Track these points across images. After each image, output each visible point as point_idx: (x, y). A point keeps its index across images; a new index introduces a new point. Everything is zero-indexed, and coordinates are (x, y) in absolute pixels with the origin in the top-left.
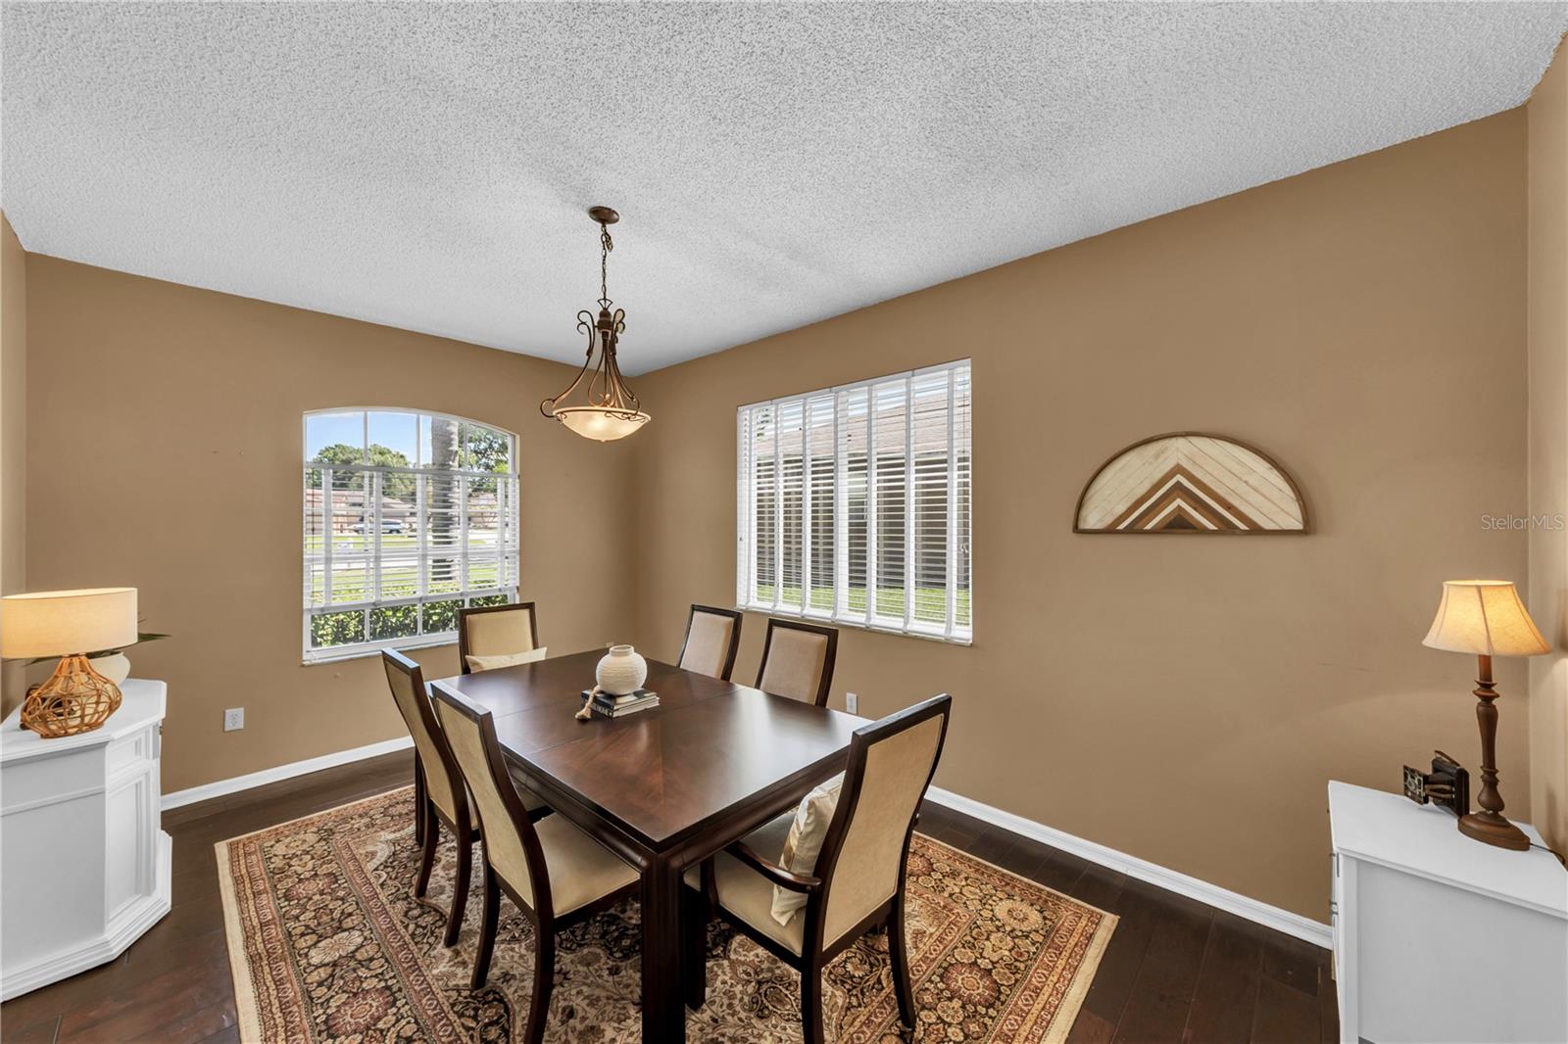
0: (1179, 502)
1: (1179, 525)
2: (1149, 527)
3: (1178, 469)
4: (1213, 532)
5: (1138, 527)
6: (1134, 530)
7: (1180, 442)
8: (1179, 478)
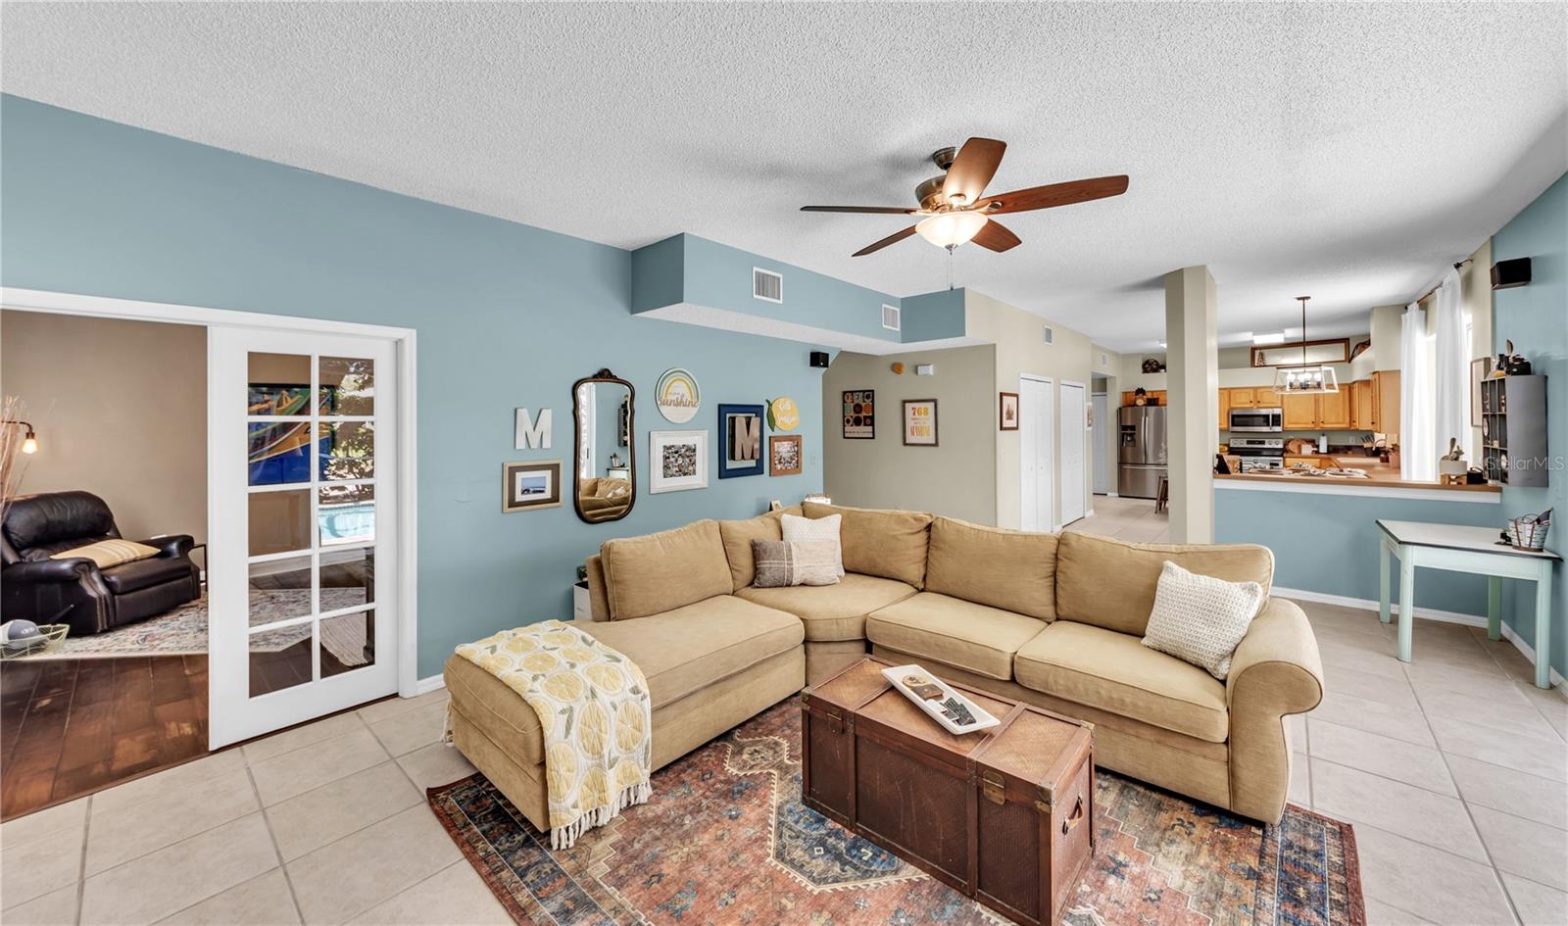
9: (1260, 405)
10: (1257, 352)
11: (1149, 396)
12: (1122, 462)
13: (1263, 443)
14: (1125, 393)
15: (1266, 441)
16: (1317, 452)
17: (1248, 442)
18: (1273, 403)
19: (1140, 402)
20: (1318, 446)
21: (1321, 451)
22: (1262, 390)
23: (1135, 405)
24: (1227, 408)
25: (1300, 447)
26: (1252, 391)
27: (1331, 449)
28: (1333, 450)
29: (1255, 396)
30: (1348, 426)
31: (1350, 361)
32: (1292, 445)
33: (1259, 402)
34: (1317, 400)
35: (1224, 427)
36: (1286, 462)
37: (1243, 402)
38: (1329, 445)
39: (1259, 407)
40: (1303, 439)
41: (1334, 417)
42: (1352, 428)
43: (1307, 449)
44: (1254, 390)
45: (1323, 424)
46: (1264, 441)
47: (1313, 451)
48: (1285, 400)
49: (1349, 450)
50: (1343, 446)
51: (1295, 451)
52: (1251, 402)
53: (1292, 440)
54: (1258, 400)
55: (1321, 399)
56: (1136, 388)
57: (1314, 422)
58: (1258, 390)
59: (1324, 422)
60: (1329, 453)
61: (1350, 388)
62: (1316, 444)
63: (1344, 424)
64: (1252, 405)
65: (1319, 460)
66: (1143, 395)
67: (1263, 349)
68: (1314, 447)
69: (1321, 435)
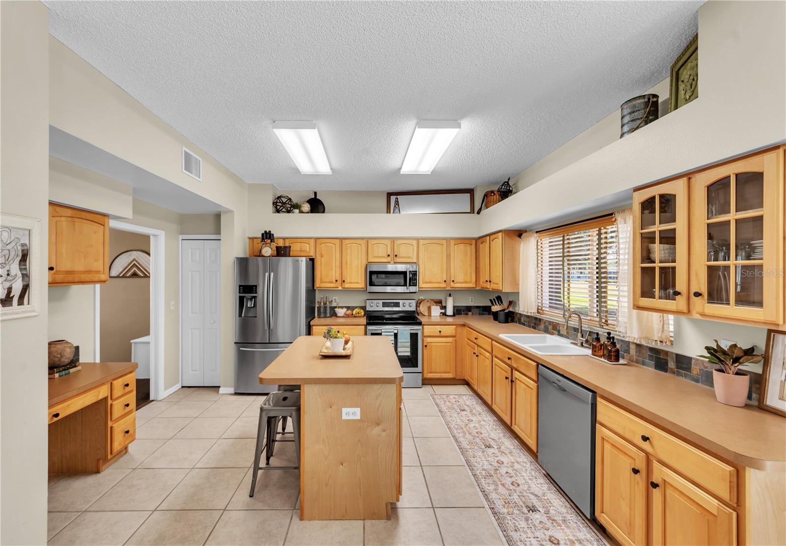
0: (135, 269)
1: (135, 275)
2: (128, 275)
3: (134, 260)
4: (142, 277)
5: (125, 275)
6: (124, 277)
7: (135, 252)
8: (135, 262)
9: (397, 260)
10: (393, 198)
11: (281, 243)
13: (397, 305)
14: (252, 239)
15: (401, 302)
16: (444, 314)
17: (384, 305)
18: (409, 257)
19: (267, 251)
20: (444, 308)
21: (448, 313)
22: (399, 242)
23: (260, 255)
24: (364, 263)
25: (429, 308)
26: (388, 242)
27: (457, 310)
28: (458, 311)
29: (393, 249)
30: (474, 286)
31: (478, 213)
32: (423, 306)
33: (396, 256)
34: (448, 256)
35: (360, 287)
36: (425, 331)
37: (380, 255)
38: (454, 307)
39: (395, 263)
40: (432, 300)
41: (462, 277)
42: (477, 288)
43: (436, 311)
44: (391, 241)
45: (452, 283)
46: (399, 303)
47: (441, 313)
48: (420, 255)
49: (470, 311)
50: (470, 307)
51: (426, 313)
52: (389, 255)
53: (422, 301)
54: (395, 254)
55: (452, 255)
56: (264, 232)
57: (445, 281)
58: (395, 242)
59: (453, 281)
60: (454, 315)
61: (478, 242)
62: (444, 305)
63: (470, 282)
64: (389, 259)
65: (455, 326)
66: (271, 242)
67: (397, 195)
68: (441, 309)
69: (450, 296)
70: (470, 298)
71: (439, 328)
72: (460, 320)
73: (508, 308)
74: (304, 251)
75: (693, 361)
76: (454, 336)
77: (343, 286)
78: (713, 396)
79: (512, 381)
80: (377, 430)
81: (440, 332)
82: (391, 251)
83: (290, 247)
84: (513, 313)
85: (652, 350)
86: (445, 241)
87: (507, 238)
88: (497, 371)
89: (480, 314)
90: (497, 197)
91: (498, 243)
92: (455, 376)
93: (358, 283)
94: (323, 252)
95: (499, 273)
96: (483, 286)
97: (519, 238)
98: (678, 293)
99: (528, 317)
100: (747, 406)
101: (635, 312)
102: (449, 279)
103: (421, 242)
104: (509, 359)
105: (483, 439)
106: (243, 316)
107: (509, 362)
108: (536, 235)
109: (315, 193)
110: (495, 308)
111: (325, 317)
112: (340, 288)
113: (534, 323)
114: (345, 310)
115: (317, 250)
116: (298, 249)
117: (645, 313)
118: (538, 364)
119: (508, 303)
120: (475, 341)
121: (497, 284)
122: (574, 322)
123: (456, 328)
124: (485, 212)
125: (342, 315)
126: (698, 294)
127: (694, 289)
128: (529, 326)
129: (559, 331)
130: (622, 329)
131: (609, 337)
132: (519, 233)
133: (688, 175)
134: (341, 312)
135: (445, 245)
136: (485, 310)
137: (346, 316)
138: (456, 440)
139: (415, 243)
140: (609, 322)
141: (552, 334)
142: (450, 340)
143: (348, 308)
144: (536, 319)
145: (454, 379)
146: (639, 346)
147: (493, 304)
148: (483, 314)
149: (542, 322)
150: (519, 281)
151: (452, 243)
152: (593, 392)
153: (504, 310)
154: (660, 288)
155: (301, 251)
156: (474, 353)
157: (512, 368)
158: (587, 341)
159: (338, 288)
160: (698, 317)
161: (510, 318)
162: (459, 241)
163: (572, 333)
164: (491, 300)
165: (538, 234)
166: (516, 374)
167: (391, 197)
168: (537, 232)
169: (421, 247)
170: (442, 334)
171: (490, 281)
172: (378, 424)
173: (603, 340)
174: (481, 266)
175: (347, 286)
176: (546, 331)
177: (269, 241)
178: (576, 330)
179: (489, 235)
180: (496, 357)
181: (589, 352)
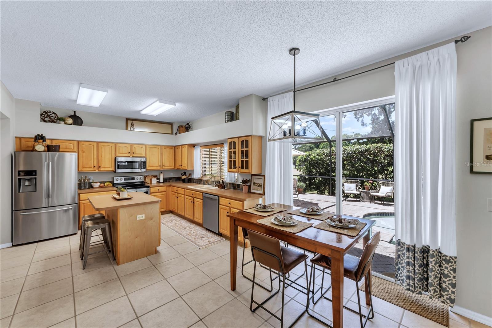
9: (134, 155)
11: (48, 142)
12: (15, 209)
13: (133, 179)
14: (19, 139)
17: (126, 179)
18: (141, 154)
19: (40, 147)
20: (159, 179)
21: (160, 182)
22: (135, 146)
23: (33, 150)
24: (114, 156)
25: (151, 180)
26: (129, 146)
28: (165, 180)
29: (132, 149)
30: (174, 168)
31: (176, 134)
32: (147, 179)
33: (134, 153)
34: (162, 154)
35: (111, 170)
36: (151, 190)
37: (124, 152)
38: (164, 178)
39: (133, 157)
40: (152, 175)
41: (168, 163)
42: (175, 169)
43: (154, 181)
44: (131, 145)
45: (163, 167)
46: (134, 178)
47: (157, 182)
48: (147, 153)
49: (171, 180)
50: (171, 178)
51: (149, 183)
52: (129, 153)
53: (147, 176)
54: (133, 152)
55: (163, 153)
56: (37, 135)
57: (160, 166)
58: (133, 146)
59: (164, 166)
60: (164, 182)
61: (175, 148)
62: (158, 177)
63: (172, 166)
64: (129, 155)
65: (166, 187)
66: (43, 141)
67: (132, 120)
68: (157, 180)
69: (162, 173)
70: (171, 173)
71: (158, 188)
72: (168, 184)
73: (188, 177)
74: (69, 148)
75: (240, 185)
76: (165, 191)
77: (99, 170)
78: (243, 192)
79: (193, 202)
80: (151, 222)
81: (159, 190)
82: (130, 150)
83: (59, 146)
84: (191, 179)
85: (232, 184)
86: (160, 147)
87: (189, 147)
88: (187, 201)
89: (176, 181)
90: (184, 129)
91: (185, 149)
92: (166, 210)
93: (109, 168)
94: (84, 149)
95: (186, 162)
96: (178, 168)
97: (194, 148)
98: (236, 167)
99: (197, 179)
100: (248, 193)
101: (228, 173)
102: (162, 165)
103: (148, 146)
104: (192, 194)
105: (183, 227)
106: (21, 191)
107: (192, 196)
108: (200, 147)
109: (75, 112)
110: (183, 177)
111: (85, 189)
112: (97, 171)
113: (199, 181)
114: (99, 184)
115: (80, 147)
116: (64, 147)
117: (231, 173)
118: (203, 193)
119: (188, 175)
120: (176, 191)
121: (185, 167)
122: (213, 179)
123: (166, 188)
124: (178, 135)
125: (97, 187)
126: (239, 167)
127: (239, 166)
128: (198, 183)
129: (208, 183)
130: (226, 179)
131: (223, 182)
132: (194, 146)
133: (238, 138)
134: (96, 185)
135: (160, 149)
136: (178, 179)
137: (100, 187)
138: (173, 230)
139: (144, 147)
140: (223, 178)
141: (206, 184)
142: (164, 193)
143: (101, 182)
144: (200, 180)
145: (165, 211)
146: (230, 183)
147: (182, 176)
148: (177, 181)
149: (202, 181)
150: (194, 165)
151: (163, 147)
152: (219, 196)
153: (187, 178)
154: (233, 166)
155: (66, 148)
156: (176, 197)
157: (193, 197)
158: (217, 185)
159: (95, 171)
160: (240, 173)
161: (190, 181)
162: (167, 147)
163: (212, 183)
164: (181, 174)
165: (201, 147)
166: (195, 199)
167: (129, 121)
168: (201, 146)
169: (147, 148)
170: (160, 191)
171: (182, 166)
172: (152, 219)
173: (221, 183)
174: (177, 158)
175: (102, 169)
176: (204, 184)
177: (42, 141)
178: (213, 182)
179: (181, 145)
180: (187, 195)
181: (217, 188)
